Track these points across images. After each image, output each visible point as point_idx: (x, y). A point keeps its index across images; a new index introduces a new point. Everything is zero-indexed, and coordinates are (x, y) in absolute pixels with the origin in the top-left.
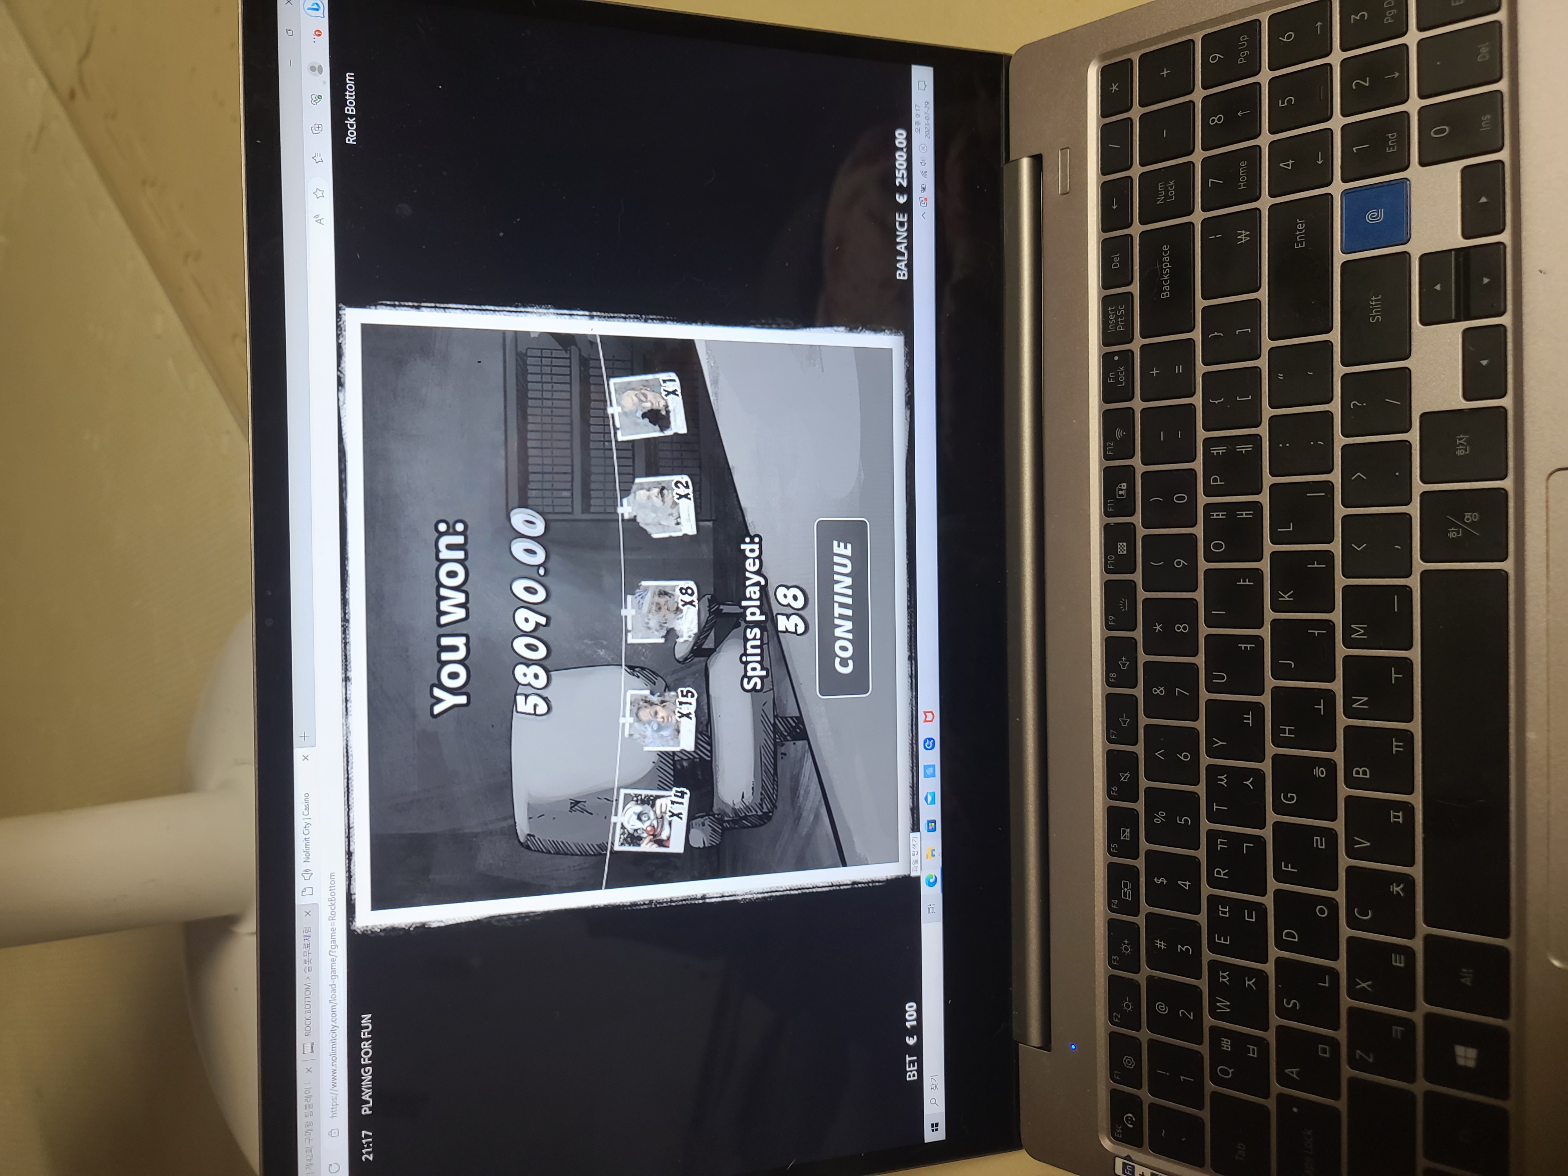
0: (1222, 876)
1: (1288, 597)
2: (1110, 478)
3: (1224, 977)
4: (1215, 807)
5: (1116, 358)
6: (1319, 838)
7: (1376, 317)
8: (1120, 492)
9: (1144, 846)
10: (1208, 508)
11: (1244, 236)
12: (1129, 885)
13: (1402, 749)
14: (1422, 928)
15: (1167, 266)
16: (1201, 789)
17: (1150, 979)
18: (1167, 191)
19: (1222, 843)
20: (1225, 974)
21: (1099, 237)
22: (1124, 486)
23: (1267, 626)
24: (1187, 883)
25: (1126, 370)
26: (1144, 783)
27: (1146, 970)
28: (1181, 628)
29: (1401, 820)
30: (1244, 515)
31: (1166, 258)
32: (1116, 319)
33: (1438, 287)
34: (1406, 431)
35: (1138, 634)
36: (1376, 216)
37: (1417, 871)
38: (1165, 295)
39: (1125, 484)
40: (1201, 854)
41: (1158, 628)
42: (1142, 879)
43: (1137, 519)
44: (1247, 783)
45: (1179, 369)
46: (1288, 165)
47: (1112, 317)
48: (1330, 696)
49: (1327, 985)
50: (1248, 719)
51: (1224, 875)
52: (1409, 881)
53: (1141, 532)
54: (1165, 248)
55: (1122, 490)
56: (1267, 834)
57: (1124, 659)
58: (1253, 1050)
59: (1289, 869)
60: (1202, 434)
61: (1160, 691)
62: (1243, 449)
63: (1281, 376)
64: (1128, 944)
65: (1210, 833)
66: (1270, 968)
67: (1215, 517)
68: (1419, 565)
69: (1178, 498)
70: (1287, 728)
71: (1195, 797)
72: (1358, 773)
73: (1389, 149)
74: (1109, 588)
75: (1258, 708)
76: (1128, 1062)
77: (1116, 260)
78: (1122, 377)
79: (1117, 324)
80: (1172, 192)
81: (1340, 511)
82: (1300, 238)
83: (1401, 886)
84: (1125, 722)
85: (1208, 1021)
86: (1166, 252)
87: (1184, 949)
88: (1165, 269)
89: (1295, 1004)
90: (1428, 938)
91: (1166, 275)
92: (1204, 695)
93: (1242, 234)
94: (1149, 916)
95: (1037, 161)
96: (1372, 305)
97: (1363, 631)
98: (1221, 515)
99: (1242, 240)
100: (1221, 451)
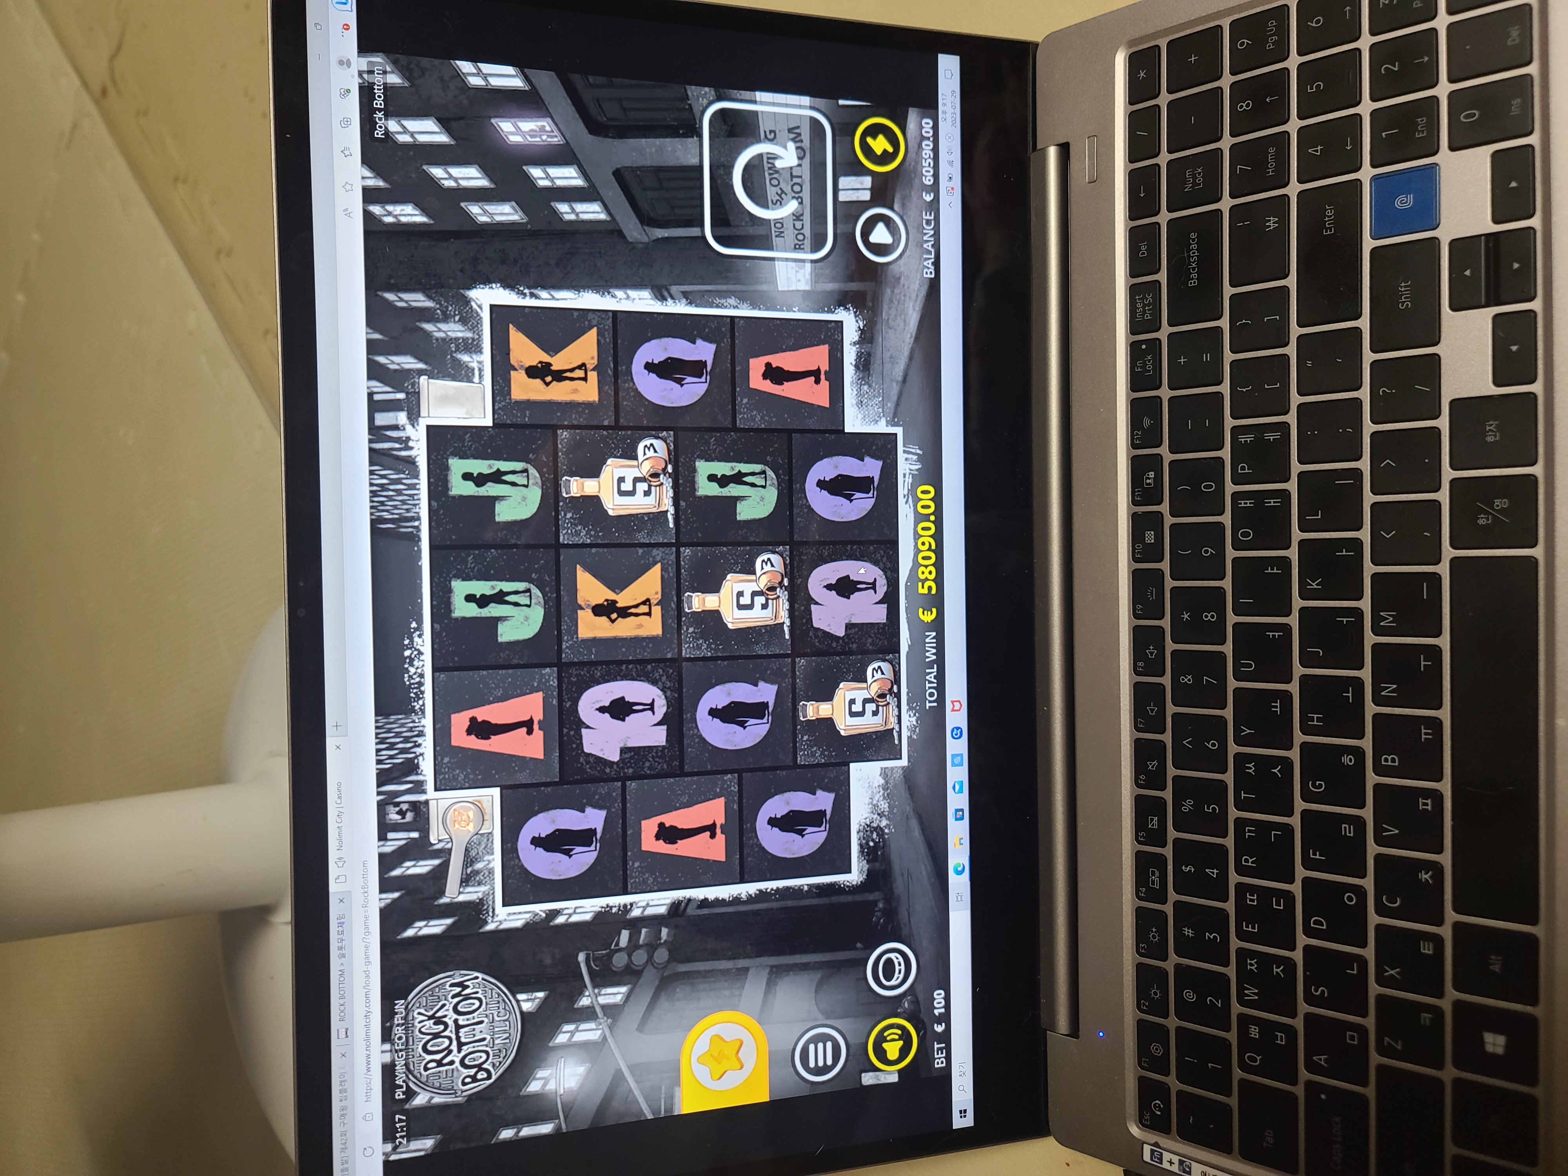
0: (1250, 864)
1: (1317, 585)
2: (1138, 467)
3: (1251, 965)
4: (1243, 795)
5: (1144, 347)
6: (1347, 826)
7: (1405, 303)
8: (1148, 481)
9: (1172, 834)
10: (1236, 496)
11: (1272, 223)
12: (1157, 874)
13: (1430, 737)
14: (1451, 916)
15: (1195, 254)
16: (1229, 778)
17: (1178, 967)
18: (1195, 178)
19: (1249, 831)
20: (1253, 962)
21: (1126, 226)
22: (1152, 474)
23: (1295, 614)
24: (1215, 871)
25: (1154, 358)
26: (1172, 772)
27: (1173, 958)
28: (1209, 616)
29: (1429, 808)
30: (1272, 503)
31: (1194, 246)
32: (1144, 307)
33: (1468, 273)
34: (1436, 417)
35: (1166, 623)
36: (1404, 202)
37: (1446, 859)
38: (1192, 283)
39: (1153, 473)
40: (1229, 842)
41: (1186, 616)
42: (1170, 867)
43: (1165, 508)
44: (1275, 771)
45: (1207, 357)
46: (1317, 151)
47: (1139, 305)
48: (1358, 683)
49: (1355, 972)
50: (1276, 707)
51: (1252, 863)
52: (1437, 869)
53: (1169, 520)
54: (1193, 235)
55: (1149, 479)
56: (1295, 821)
57: (1151, 647)
58: (1281, 1037)
59: (1318, 857)
60: (1229, 422)
61: (1187, 679)
62: (1271, 436)
63: (1309, 364)
64: (1155, 932)
65: (1237, 821)
66: (1298, 955)
67: (1243, 505)
68: (1448, 552)
69: (1206, 487)
70: (1315, 716)
71: (1223, 785)
72: (1386, 760)
73: (1419, 134)
74: (1137, 577)
75: (1286, 696)
76: (1156, 1049)
77: (1144, 248)
78: (1149, 366)
79: (1144, 312)
80: (1200, 179)
81: (1369, 498)
82: (1328, 224)
83: (1430, 873)
84: (1152, 710)
85: (1236, 1009)
86: (1193, 240)
87: (1212, 937)
88: (1193, 257)
89: (1323, 991)
90: (1457, 926)
91: (1193, 263)
92: (1232, 684)
93: (1270, 220)
94: (1177, 904)
95: (1065, 149)
96: (1401, 291)
97: (1391, 619)
98: (1249, 503)
99: (1270, 226)
100: (1248, 440)
